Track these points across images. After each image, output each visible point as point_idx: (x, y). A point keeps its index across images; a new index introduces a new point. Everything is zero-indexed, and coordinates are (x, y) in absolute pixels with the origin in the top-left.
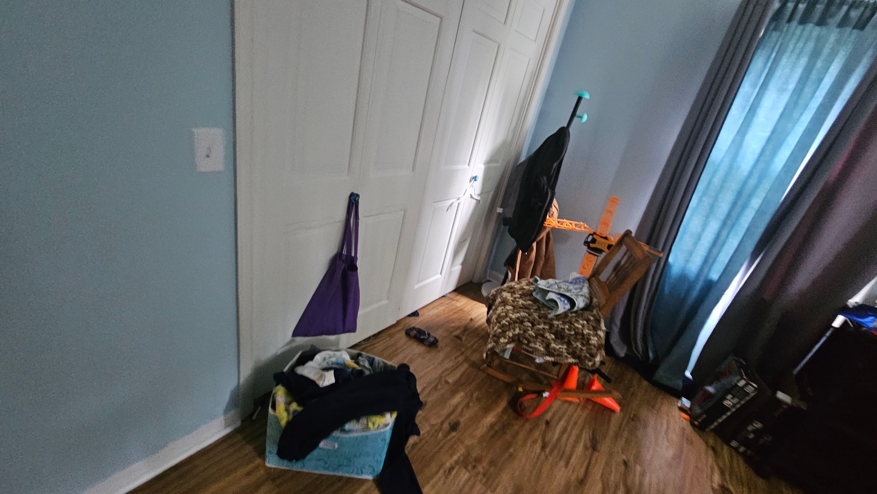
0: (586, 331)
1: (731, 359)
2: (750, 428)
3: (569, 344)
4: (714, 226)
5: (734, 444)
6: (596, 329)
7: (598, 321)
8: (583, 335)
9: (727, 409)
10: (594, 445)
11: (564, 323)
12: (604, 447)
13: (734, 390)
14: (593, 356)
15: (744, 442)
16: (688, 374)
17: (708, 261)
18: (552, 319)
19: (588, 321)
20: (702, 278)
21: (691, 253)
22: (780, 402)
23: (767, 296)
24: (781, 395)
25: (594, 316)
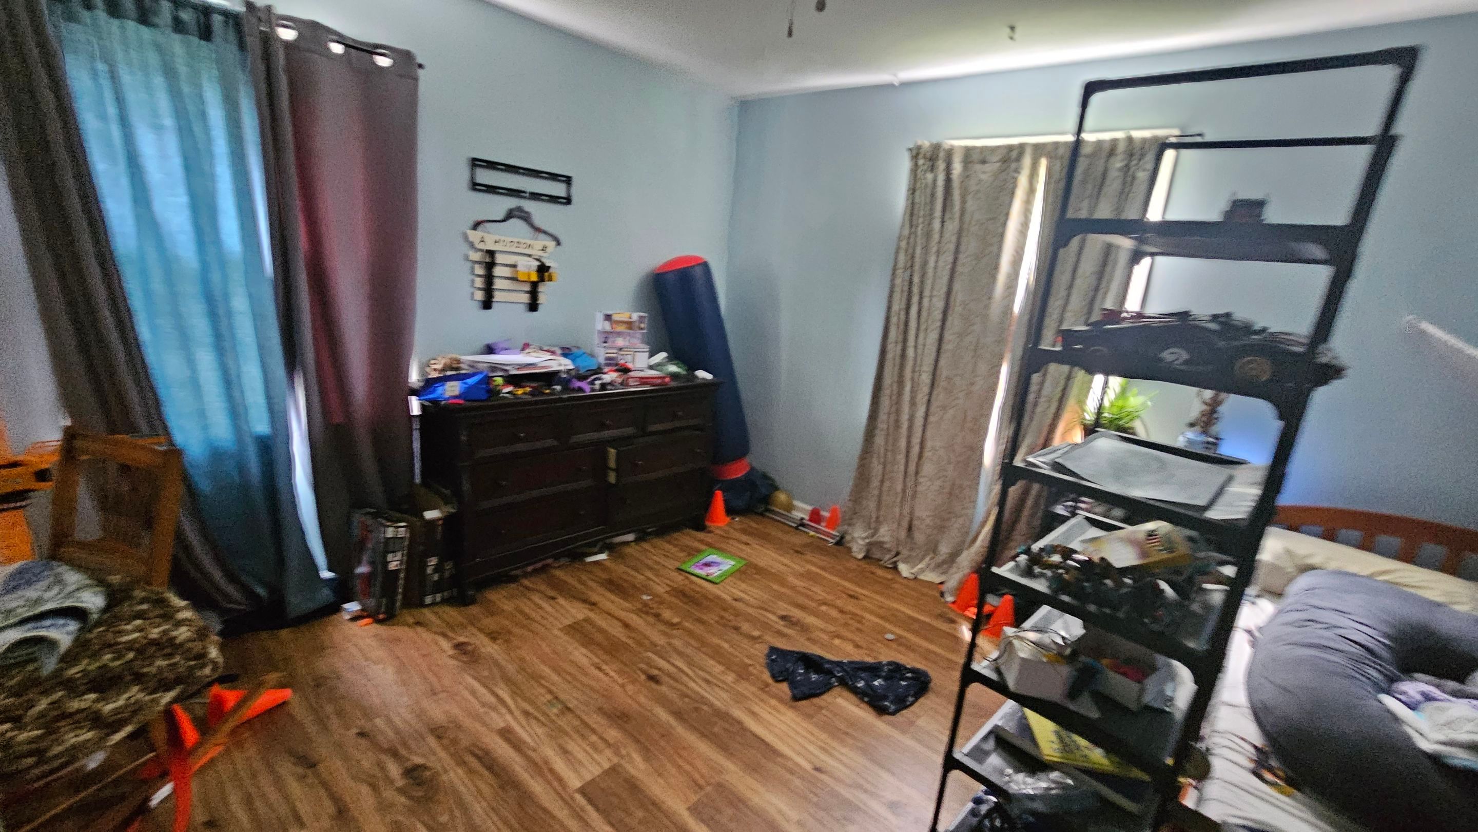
0: (154, 633)
1: (358, 518)
2: (429, 570)
3: (138, 678)
4: (206, 360)
5: (428, 600)
6: (168, 615)
7: (161, 602)
8: (154, 643)
9: (396, 572)
10: (308, 763)
11: (95, 655)
12: (322, 749)
13: (389, 546)
14: (202, 656)
15: (438, 587)
16: (326, 574)
17: (236, 412)
18: (57, 673)
19: (140, 615)
20: (249, 441)
21: (202, 414)
22: (432, 522)
23: (338, 419)
24: (430, 515)
25: (142, 601)
